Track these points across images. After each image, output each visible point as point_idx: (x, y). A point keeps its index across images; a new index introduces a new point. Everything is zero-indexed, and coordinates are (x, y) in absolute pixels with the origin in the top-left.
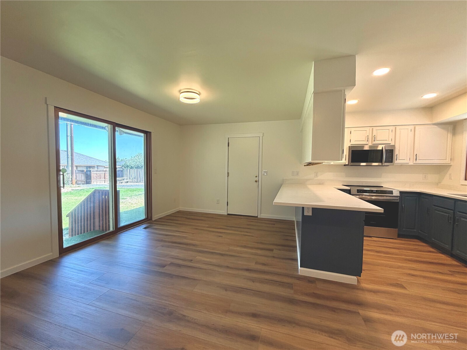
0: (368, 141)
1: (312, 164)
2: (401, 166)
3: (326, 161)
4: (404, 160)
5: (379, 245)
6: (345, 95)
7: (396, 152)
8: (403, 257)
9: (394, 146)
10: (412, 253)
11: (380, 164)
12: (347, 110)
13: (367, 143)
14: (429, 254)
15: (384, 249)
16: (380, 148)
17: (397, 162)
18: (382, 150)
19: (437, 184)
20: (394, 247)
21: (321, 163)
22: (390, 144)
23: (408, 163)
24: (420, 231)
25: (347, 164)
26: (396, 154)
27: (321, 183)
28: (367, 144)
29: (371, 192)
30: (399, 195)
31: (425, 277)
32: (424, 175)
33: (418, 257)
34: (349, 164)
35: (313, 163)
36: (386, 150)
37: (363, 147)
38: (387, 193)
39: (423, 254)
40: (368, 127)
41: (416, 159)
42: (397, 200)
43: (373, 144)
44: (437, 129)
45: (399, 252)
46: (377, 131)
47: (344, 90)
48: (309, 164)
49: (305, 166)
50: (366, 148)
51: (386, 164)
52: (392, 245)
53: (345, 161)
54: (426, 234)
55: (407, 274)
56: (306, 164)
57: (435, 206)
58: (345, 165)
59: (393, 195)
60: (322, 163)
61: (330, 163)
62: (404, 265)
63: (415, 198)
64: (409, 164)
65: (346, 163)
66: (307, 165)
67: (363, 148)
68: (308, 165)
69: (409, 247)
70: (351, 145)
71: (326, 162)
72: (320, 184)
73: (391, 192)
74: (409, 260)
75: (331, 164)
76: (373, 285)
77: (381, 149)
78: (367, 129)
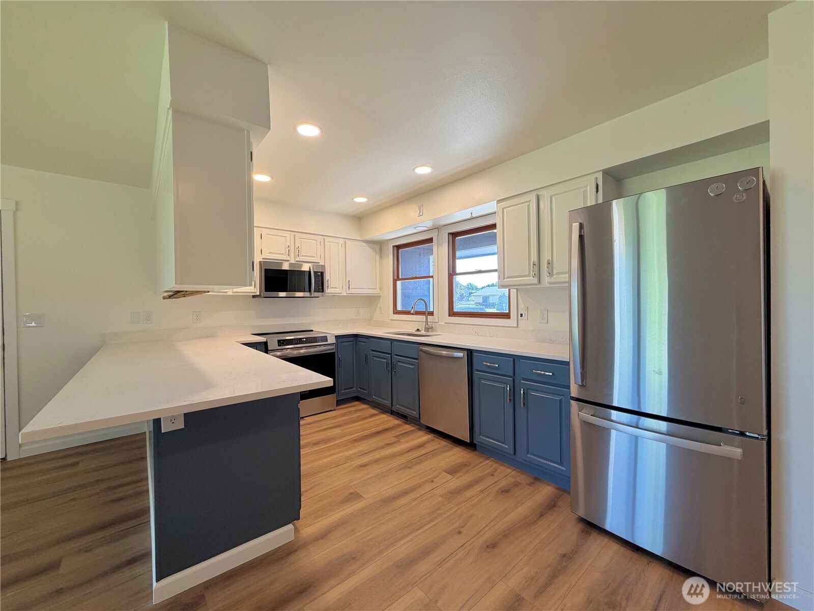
0: (289, 254)
1: (183, 293)
2: (334, 296)
3: (216, 288)
4: (336, 288)
5: (317, 429)
6: (249, 144)
7: (327, 277)
8: (349, 437)
9: (323, 267)
10: (355, 426)
11: (307, 294)
12: (256, 193)
13: (288, 259)
14: (373, 419)
15: (322, 436)
16: (305, 268)
17: (328, 291)
18: (310, 272)
19: (370, 321)
20: (335, 424)
21: (205, 292)
22: (319, 263)
23: (341, 293)
24: (359, 389)
25: (258, 294)
26: (327, 280)
27: (209, 335)
28: (288, 261)
29: (300, 341)
30: (334, 341)
31: (376, 461)
32: (357, 309)
33: (364, 430)
34: (262, 294)
35: (186, 291)
36: (315, 273)
37: (281, 264)
38: (319, 340)
39: (367, 423)
40: (288, 232)
41: (349, 288)
42: (333, 349)
43: (297, 261)
44: (366, 248)
45: (342, 430)
46: (301, 241)
47: (247, 131)
48: (176, 294)
49: (164, 298)
50: (286, 267)
51: (316, 294)
52: (334, 421)
53: (254, 287)
54: (366, 392)
55: (357, 468)
56: (166, 294)
57: (372, 350)
58: (254, 297)
59: (328, 343)
60: (208, 292)
61: (226, 292)
62: (352, 452)
63: (352, 343)
64: (342, 295)
65: (256, 293)
66: (170, 297)
67: (281, 266)
68: (172, 295)
69: (350, 418)
70: (263, 259)
71: (217, 290)
72: (206, 337)
73: (325, 339)
74: (356, 440)
75: (229, 294)
76: (321, 519)
77: (308, 270)
78: (287, 234)
